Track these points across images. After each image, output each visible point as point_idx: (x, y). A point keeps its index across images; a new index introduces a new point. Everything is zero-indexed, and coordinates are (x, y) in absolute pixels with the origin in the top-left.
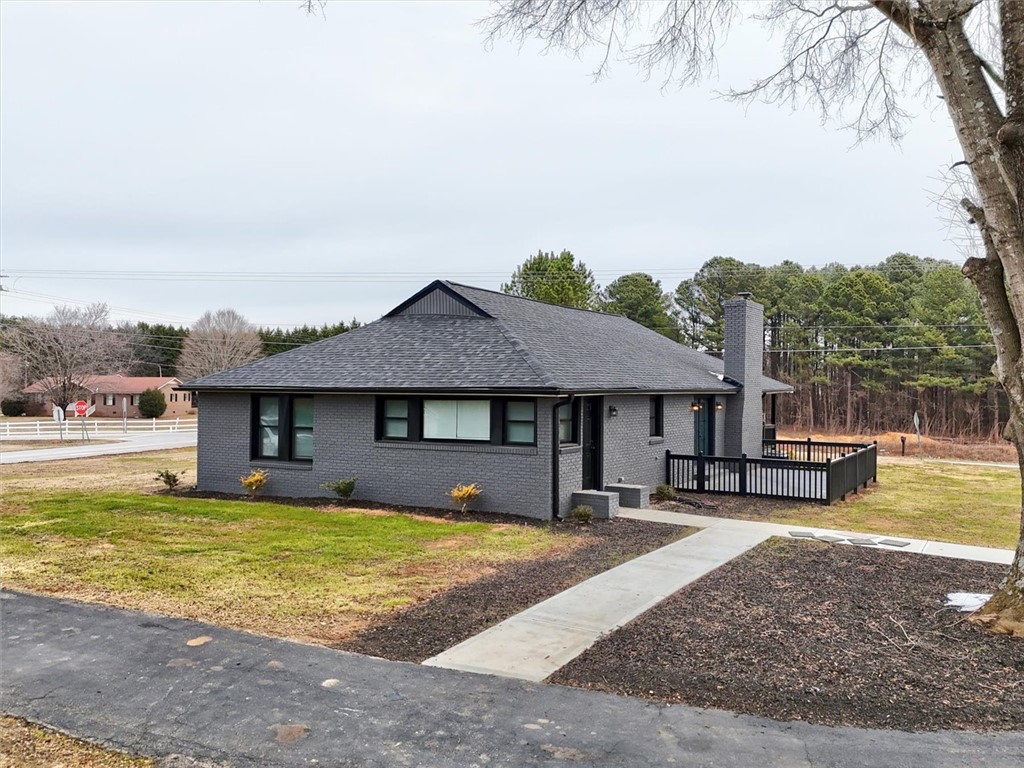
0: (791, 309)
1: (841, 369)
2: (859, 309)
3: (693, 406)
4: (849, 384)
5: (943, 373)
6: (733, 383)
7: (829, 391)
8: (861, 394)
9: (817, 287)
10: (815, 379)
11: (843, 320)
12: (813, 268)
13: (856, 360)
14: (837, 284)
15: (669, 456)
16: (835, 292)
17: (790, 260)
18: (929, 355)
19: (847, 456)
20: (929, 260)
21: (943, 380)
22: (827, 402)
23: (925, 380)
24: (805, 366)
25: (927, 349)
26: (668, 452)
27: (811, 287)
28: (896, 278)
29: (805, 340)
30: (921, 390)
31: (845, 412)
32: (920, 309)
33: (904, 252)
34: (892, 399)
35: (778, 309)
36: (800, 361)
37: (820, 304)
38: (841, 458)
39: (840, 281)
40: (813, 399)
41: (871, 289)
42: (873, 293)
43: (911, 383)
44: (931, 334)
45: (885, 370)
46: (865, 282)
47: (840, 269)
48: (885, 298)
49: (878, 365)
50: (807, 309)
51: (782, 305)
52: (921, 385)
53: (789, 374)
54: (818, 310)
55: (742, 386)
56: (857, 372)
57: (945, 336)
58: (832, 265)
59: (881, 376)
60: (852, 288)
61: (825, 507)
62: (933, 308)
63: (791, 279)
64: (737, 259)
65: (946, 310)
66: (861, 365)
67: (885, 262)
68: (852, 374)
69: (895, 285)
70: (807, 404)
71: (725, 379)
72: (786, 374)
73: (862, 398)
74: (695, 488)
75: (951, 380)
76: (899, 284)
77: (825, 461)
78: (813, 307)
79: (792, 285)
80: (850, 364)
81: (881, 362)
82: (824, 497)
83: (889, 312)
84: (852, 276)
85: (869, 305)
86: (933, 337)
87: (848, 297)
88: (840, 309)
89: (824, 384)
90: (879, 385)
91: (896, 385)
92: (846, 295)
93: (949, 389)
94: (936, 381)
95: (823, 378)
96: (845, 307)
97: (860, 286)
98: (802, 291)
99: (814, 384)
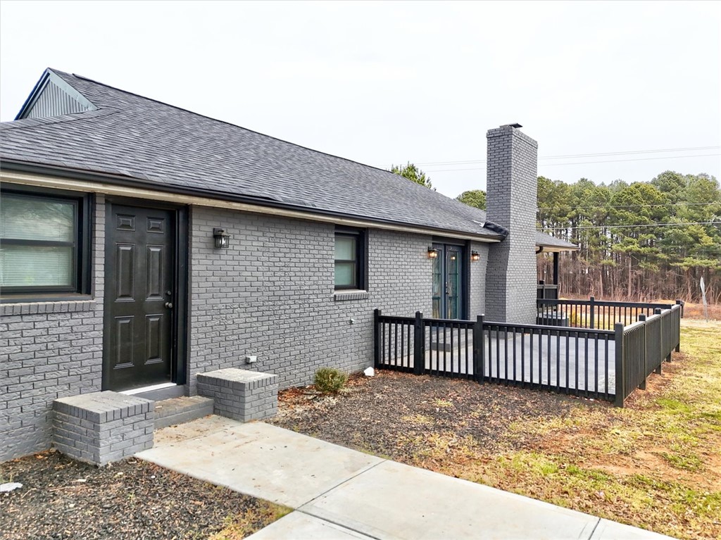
0: (586, 212)
1: (624, 255)
2: (638, 211)
3: (430, 251)
4: (630, 266)
5: (703, 256)
6: (495, 229)
7: (614, 270)
8: (639, 272)
9: (606, 196)
10: (605, 261)
11: (625, 218)
12: (603, 184)
13: (636, 247)
14: (621, 193)
15: (378, 319)
16: (619, 199)
17: (585, 178)
18: (691, 243)
19: (647, 319)
20: (689, 176)
21: (703, 261)
22: (613, 279)
23: (689, 261)
24: (597, 252)
25: (691, 239)
26: (376, 312)
27: (601, 196)
28: (665, 189)
29: (597, 233)
30: (686, 269)
31: (627, 286)
32: (685, 209)
33: (672, 170)
34: (663, 276)
35: (577, 212)
36: (593, 248)
37: (607, 209)
38: (640, 323)
39: (623, 190)
40: (602, 276)
41: (647, 196)
42: (649, 199)
43: (678, 264)
44: (694, 227)
45: (658, 255)
46: (642, 191)
47: (622, 184)
48: (658, 202)
49: (652, 251)
50: (598, 212)
51: (579, 208)
52: (686, 266)
53: (585, 258)
54: (606, 212)
55: (507, 233)
56: (637, 257)
57: (705, 229)
58: (617, 181)
59: (654, 259)
60: (632, 195)
61: (612, 410)
62: (694, 209)
63: (586, 191)
64: (546, 178)
65: (704, 209)
66: (639, 251)
67: (657, 178)
68: (632, 258)
69: (665, 194)
70: (598, 280)
71: (486, 226)
72: (583, 258)
73: (640, 276)
74: (412, 366)
75: (709, 261)
76: (668, 193)
77: (612, 330)
78: (603, 210)
79: (586, 195)
80: (631, 250)
81: (654, 249)
82: (612, 391)
83: (661, 212)
84: (632, 188)
85: (645, 207)
86: (695, 230)
87: (629, 202)
88: (623, 211)
89: (611, 265)
90: (653, 266)
91: (666, 267)
92: (627, 201)
93: (708, 268)
94: (698, 262)
95: (610, 261)
96: (627, 209)
97: (639, 194)
98: (594, 199)
99: (603, 266)
